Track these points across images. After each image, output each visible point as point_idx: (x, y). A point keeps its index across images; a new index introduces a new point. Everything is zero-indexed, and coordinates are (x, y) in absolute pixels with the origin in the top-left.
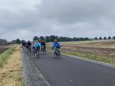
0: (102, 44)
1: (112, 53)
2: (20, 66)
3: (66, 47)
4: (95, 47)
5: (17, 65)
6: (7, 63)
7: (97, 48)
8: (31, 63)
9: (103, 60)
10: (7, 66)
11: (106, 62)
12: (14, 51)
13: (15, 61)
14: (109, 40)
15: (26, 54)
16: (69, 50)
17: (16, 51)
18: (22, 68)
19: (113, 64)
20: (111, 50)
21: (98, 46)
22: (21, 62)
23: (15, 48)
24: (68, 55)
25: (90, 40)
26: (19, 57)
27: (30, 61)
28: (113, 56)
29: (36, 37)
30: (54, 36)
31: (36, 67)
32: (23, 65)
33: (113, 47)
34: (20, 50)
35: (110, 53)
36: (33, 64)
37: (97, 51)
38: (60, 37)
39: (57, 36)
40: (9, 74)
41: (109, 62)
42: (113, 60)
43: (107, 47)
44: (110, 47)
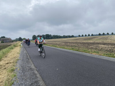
0: (84, 40)
1: (91, 46)
2: (17, 58)
3: (57, 42)
4: (78, 42)
5: (14, 58)
6: (6, 57)
7: (80, 43)
8: (27, 56)
9: (85, 51)
10: (6, 59)
11: (87, 53)
12: (15, 47)
13: (13, 55)
14: (89, 37)
15: (25, 49)
16: (59, 45)
17: (17, 46)
18: (18, 60)
19: (92, 54)
20: (90, 44)
21: (81, 41)
22: (18, 55)
23: (17, 44)
24: (58, 48)
25: (75, 37)
26: (18, 51)
27: (26, 54)
28: (92, 48)
29: (34, 35)
30: (48, 35)
31: (30, 59)
32: (20, 57)
33: (91, 42)
34: (20, 46)
35: (89, 46)
36: (29, 56)
37: (80, 45)
38: (53, 36)
39: (51, 35)
40: (5, 66)
41: (89, 52)
42: (92, 51)
43: (87, 42)
44: (89, 42)
